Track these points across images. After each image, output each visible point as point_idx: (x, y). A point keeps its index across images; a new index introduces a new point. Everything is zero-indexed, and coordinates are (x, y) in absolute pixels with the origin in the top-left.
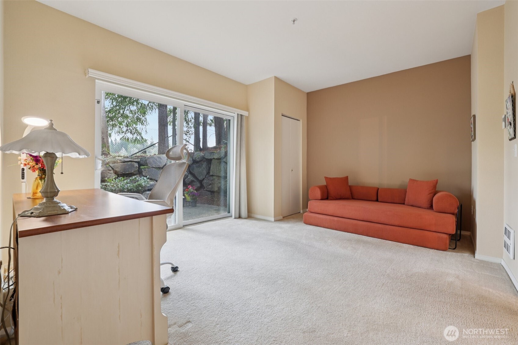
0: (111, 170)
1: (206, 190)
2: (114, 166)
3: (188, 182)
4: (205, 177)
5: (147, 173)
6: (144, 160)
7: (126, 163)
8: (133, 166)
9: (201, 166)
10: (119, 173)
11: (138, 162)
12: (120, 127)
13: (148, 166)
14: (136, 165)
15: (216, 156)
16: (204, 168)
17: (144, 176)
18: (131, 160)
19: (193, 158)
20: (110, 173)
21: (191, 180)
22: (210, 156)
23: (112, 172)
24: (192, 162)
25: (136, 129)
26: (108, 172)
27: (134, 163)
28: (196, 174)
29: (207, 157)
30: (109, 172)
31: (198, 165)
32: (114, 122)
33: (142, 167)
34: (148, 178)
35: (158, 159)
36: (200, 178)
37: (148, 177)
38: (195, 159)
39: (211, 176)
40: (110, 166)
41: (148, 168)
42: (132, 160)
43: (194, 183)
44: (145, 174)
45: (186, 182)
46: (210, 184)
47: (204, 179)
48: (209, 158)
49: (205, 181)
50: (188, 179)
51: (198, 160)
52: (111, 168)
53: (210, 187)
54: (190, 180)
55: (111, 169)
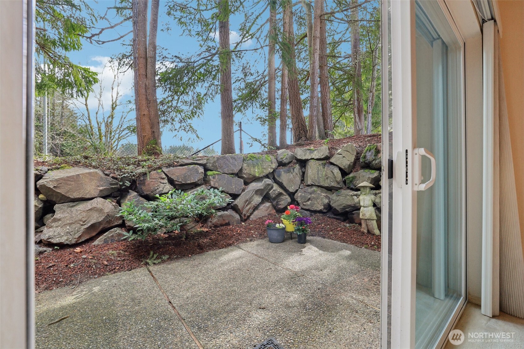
0: (163, 179)
1: (302, 209)
2: (168, 171)
3: (274, 196)
4: (299, 188)
5: (216, 182)
6: (212, 162)
7: (186, 167)
8: (197, 171)
9: (292, 170)
10: (177, 183)
11: (204, 166)
12: (172, 124)
13: (218, 171)
14: (201, 170)
15: (316, 155)
16: (297, 174)
17: (215, 188)
18: (193, 161)
19: (278, 159)
20: (163, 183)
21: (279, 192)
22: (305, 155)
23: (166, 181)
24: (277, 165)
25: (190, 126)
26: (160, 182)
27: (198, 166)
28: (285, 184)
29: (299, 158)
30: (162, 181)
31: (286, 168)
32: (166, 118)
33: (209, 173)
34: (222, 192)
35: (231, 161)
36: (291, 190)
37: (220, 189)
38: (281, 160)
39: (308, 186)
40: (162, 171)
41: (218, 174)
42: (195, 162)
43: (282, 197)
44: (214, 184)
45: (271, 195)
46: (309, 199)
47: (297, 190)
48: (304, 158)
49: (300, 194)
50: (274, 190)
51: (286, 161)
52: (164, 174)
53: (309, 203)
54: (277, 192)
55: (164, 176)
